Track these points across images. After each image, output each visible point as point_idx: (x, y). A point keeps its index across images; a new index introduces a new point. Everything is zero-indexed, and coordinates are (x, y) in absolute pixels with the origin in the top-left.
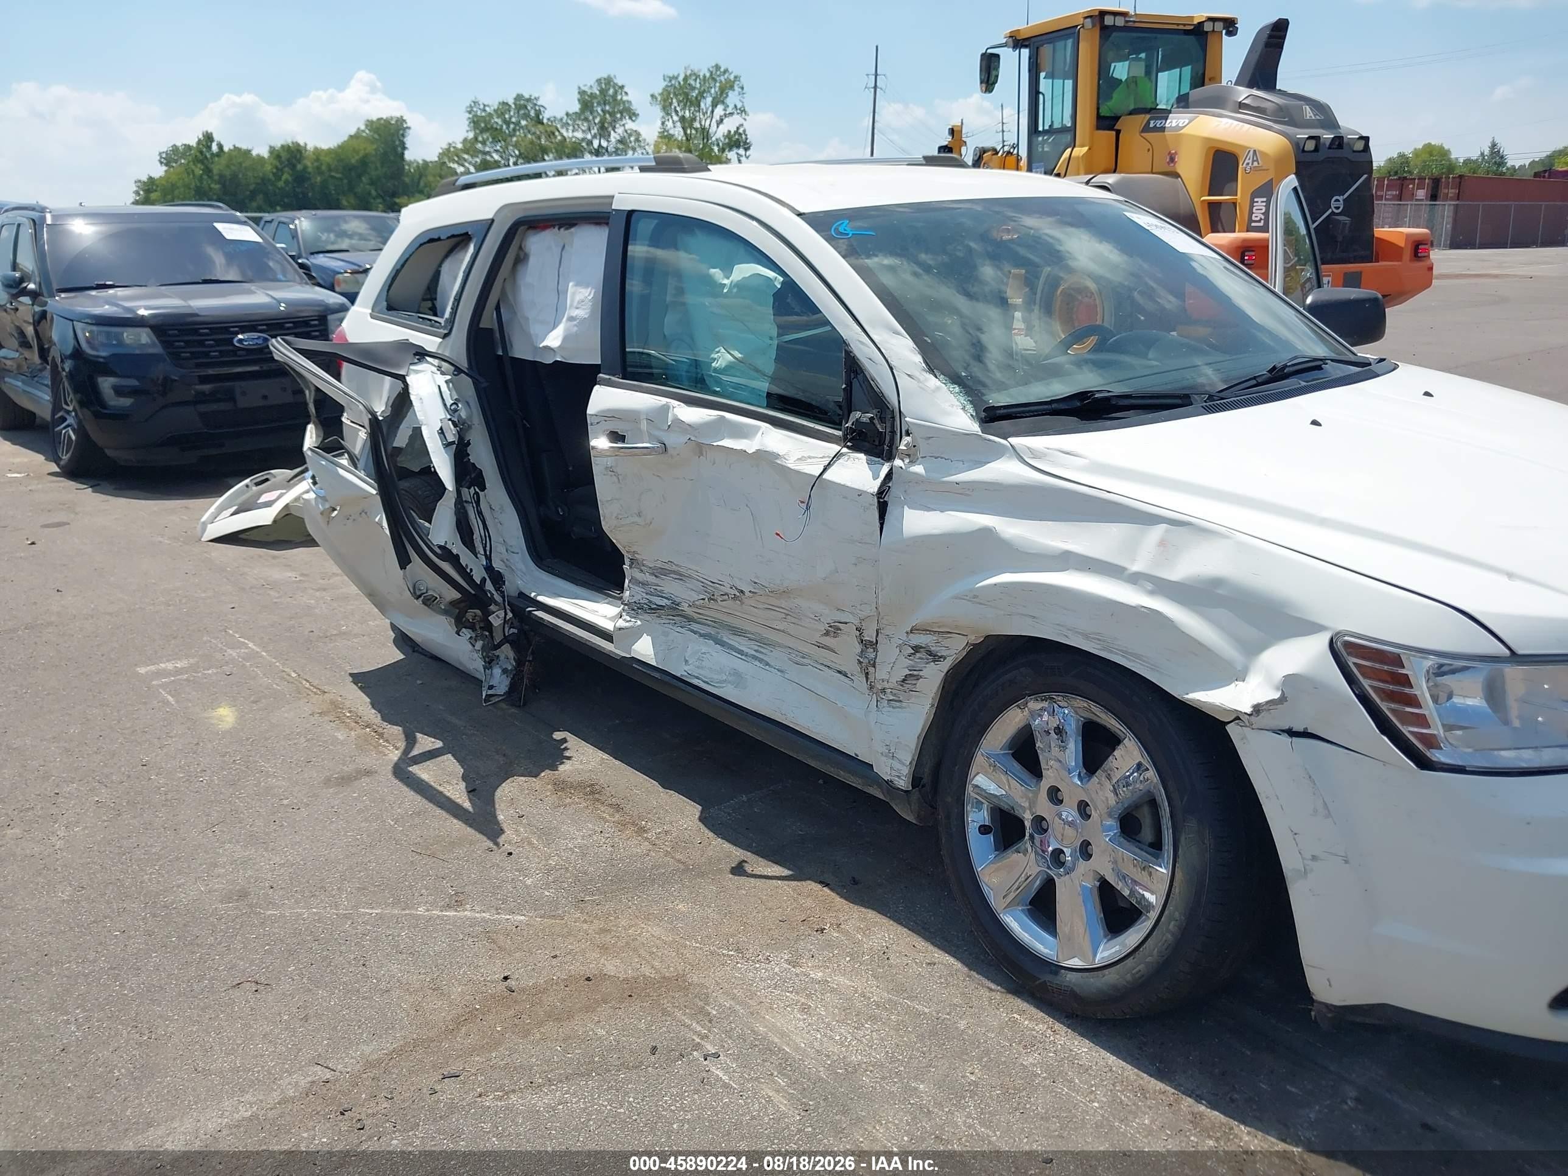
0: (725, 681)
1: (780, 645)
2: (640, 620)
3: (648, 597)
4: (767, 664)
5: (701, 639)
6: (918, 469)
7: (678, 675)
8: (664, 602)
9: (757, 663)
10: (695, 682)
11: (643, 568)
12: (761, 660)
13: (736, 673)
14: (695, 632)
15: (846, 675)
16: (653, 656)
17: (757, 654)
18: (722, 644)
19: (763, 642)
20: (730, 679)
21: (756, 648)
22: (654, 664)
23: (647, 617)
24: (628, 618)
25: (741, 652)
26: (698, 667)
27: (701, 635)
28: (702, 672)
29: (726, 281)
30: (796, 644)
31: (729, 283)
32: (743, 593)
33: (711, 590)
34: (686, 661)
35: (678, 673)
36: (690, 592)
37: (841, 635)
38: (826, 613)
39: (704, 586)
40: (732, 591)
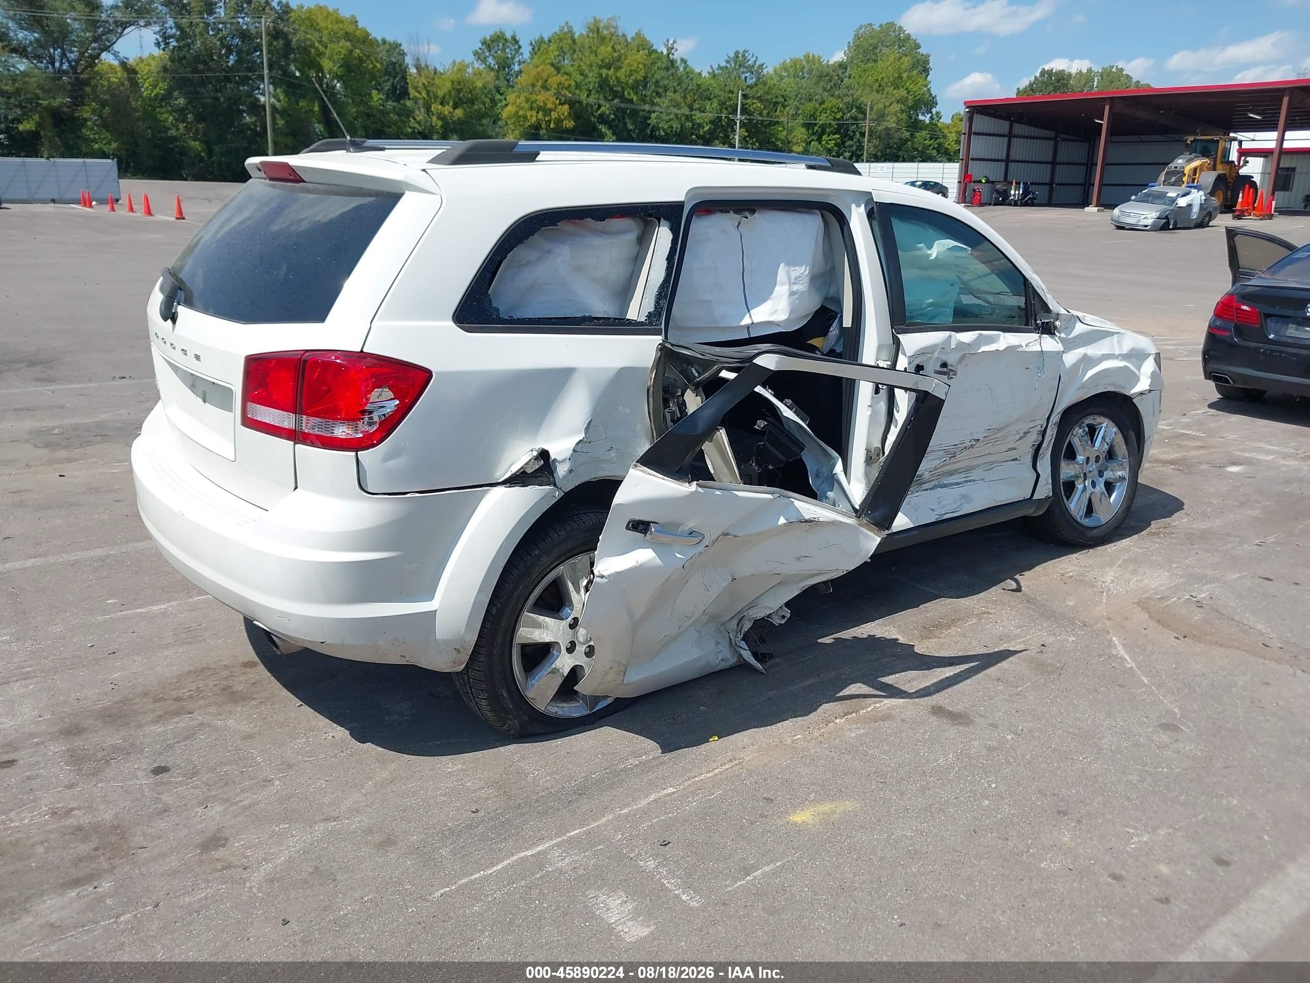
0: (961, 505)
1: (978, 465)
4: (974, 481)
5: (932, 491)
6: (1063, 335)
7: (934, 520)
9: (969, 484)
10: (946, 516)
12: (970, 481)
13: (964, 496)
14: (926, 490)
15: (1016, 459)
16: (909, 522)
17: (968, 479)
18: (946, 486)
19: (968, 469)
20: (963, 501)
21: (964, 476)
22: (912, 526)
25: (958, 484)
26: (942, 508)
27: (931, 489)
28: (945, 509)
29: (929, 252)
30: (991, 458)
31: (934, 253)
32: (978, 440)
33: (952, 451)
34: (932, 510)
35: (933, 519)
36: (932, 462)
37: (1028, 435)
38: (1024, 427)
39: (946, 451)
40: (971, 443)
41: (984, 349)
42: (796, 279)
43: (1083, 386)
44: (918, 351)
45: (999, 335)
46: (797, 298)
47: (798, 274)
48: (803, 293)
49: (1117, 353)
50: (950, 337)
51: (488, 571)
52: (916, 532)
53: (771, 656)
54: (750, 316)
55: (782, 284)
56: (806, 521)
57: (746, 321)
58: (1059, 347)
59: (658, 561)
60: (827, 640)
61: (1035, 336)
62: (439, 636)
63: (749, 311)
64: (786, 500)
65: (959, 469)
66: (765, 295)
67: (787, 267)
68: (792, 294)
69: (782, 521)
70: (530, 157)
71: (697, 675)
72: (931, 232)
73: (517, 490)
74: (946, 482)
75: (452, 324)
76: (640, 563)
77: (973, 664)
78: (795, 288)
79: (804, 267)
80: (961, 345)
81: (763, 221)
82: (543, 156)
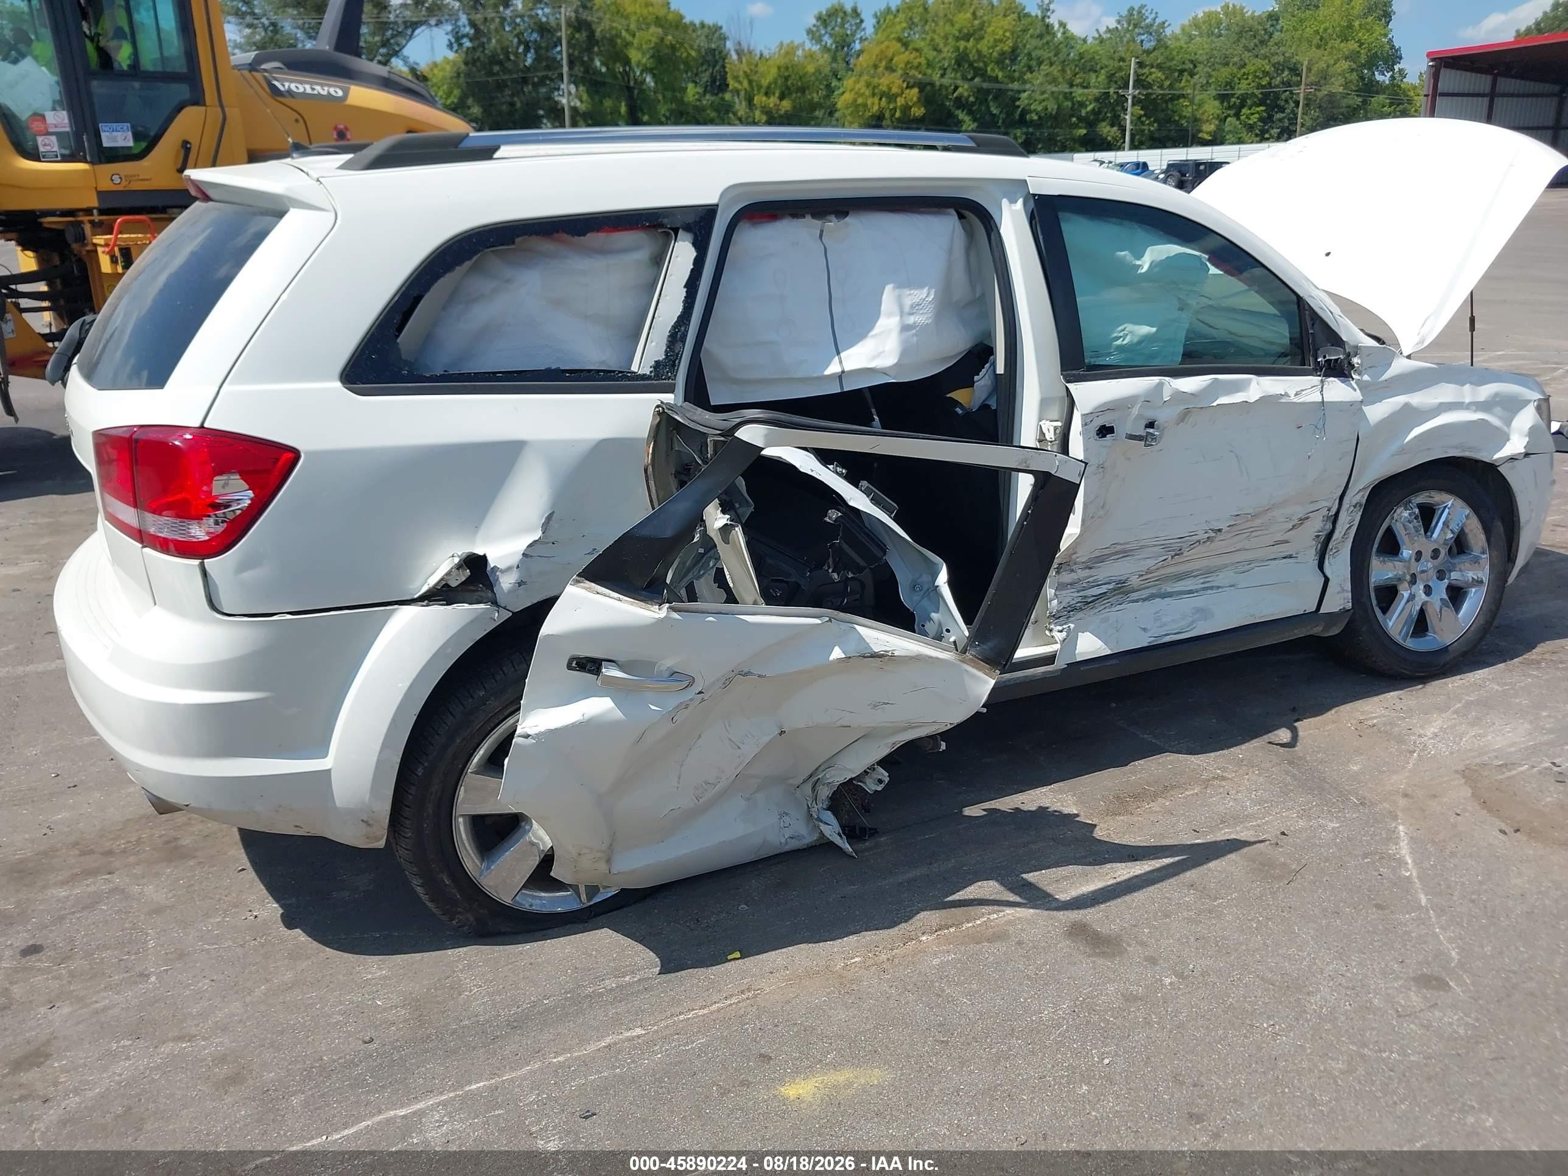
0: (1193, 622)
1: (1226, 566)
2: (1072, 622)
3: (1081, 594)
4: (1218, 587)
5: (1146, 603)
6: (1366, 378)
7: (1146, 644)
8: (1104, 589)
9: (1210, 592)
10: (1167, 639)
11: (1074, 567)
12: (1211, 588)
13: (1198, 610)
14: (1137, 601)
15: (1290, 557)
16: (1104, 646)
17: (1208, 585)
18: (1170, 595)
19: (1210, 572)
20: (1198, 616)
21: (1202, 581)
22: (1109, 652)
23: (1080, 615)
24: (1060, 628)
25: (1190, 592)
26: (1162, 626)
27: (1144, 600)
28: (1167, 628)
29: (1138, 263)
30: (1249, 555)
31: (1145, 263)
32: (1220, 530)
33: (1177, 546)
34: (1144, 630)
35: (1143, 641)
36: (1142, 563)
37: (1307, 523)
38: (1300, 511)
39: (1165, 547)
40: (1207, 535)
41: (1224, 400)
42: (912, 307)
43: (1403, 450)
44: (1099, 407)
45: (1250, 380)
46: (916, 335)
47: (916, 300)
48: (924, 328)
49: (1467, 400)
50: (1160, 385)
51: (394, 720)
52: (1114, 662)
53: (874, 832)
54: (841, 362)
55: (890, 315)
56: (875, 656)
57: (834, 368)
58: (1357, 396)
59: (618, 714)
60: (974, 811)
61: (1315, 380)
62: (338, 804)
63: (838, 353)
64: (844, 626)
65: (1192, 572)
66: (862, 328)
67: (897, 292)
68: (905, 328)
69: (837, 653)
70: (486, 153)
71: (752, 857)
72: (1140, 233)
73: (437, 611)
74: (1169, 590)
75: (338, 384)
76: (587, 717)
77: (1177, 859)
78: (911, 320)
79: (925, 290)
80: (1179, 396)
81: (857, 225)
82: (504, 151)
